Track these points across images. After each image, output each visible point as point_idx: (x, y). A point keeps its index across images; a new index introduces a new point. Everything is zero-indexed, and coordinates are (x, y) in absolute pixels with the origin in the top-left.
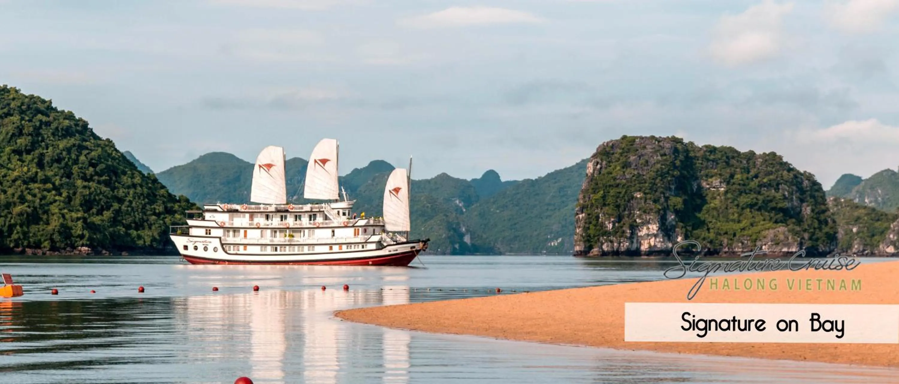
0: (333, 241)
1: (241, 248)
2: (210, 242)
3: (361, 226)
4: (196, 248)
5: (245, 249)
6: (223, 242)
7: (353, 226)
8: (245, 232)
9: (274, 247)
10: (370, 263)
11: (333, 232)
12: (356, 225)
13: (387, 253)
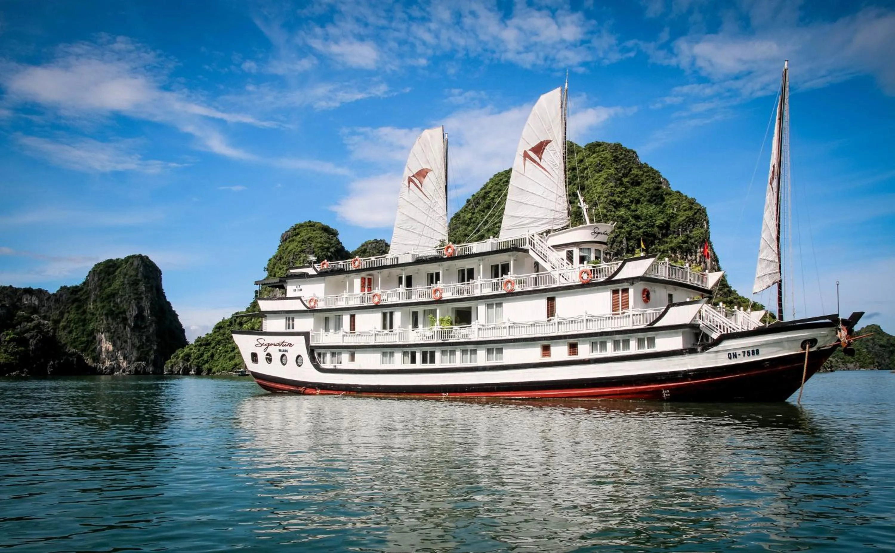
0: (553, 331)
1: (345, 356)
2: (290, 345)
3: (632, 281)
4: (269, 359)
5: (353, 359)
6: (312, 344)
7: (609, 282)
8: (353, 317)
9: (409, 350)
10: (666, 394)
11: (551, 300)
12: (616, 278)
13: (723, 361)
